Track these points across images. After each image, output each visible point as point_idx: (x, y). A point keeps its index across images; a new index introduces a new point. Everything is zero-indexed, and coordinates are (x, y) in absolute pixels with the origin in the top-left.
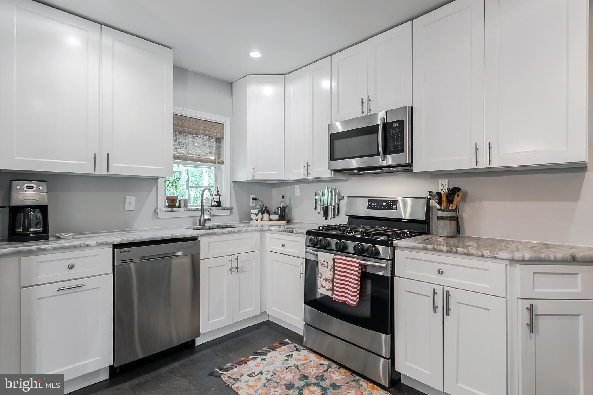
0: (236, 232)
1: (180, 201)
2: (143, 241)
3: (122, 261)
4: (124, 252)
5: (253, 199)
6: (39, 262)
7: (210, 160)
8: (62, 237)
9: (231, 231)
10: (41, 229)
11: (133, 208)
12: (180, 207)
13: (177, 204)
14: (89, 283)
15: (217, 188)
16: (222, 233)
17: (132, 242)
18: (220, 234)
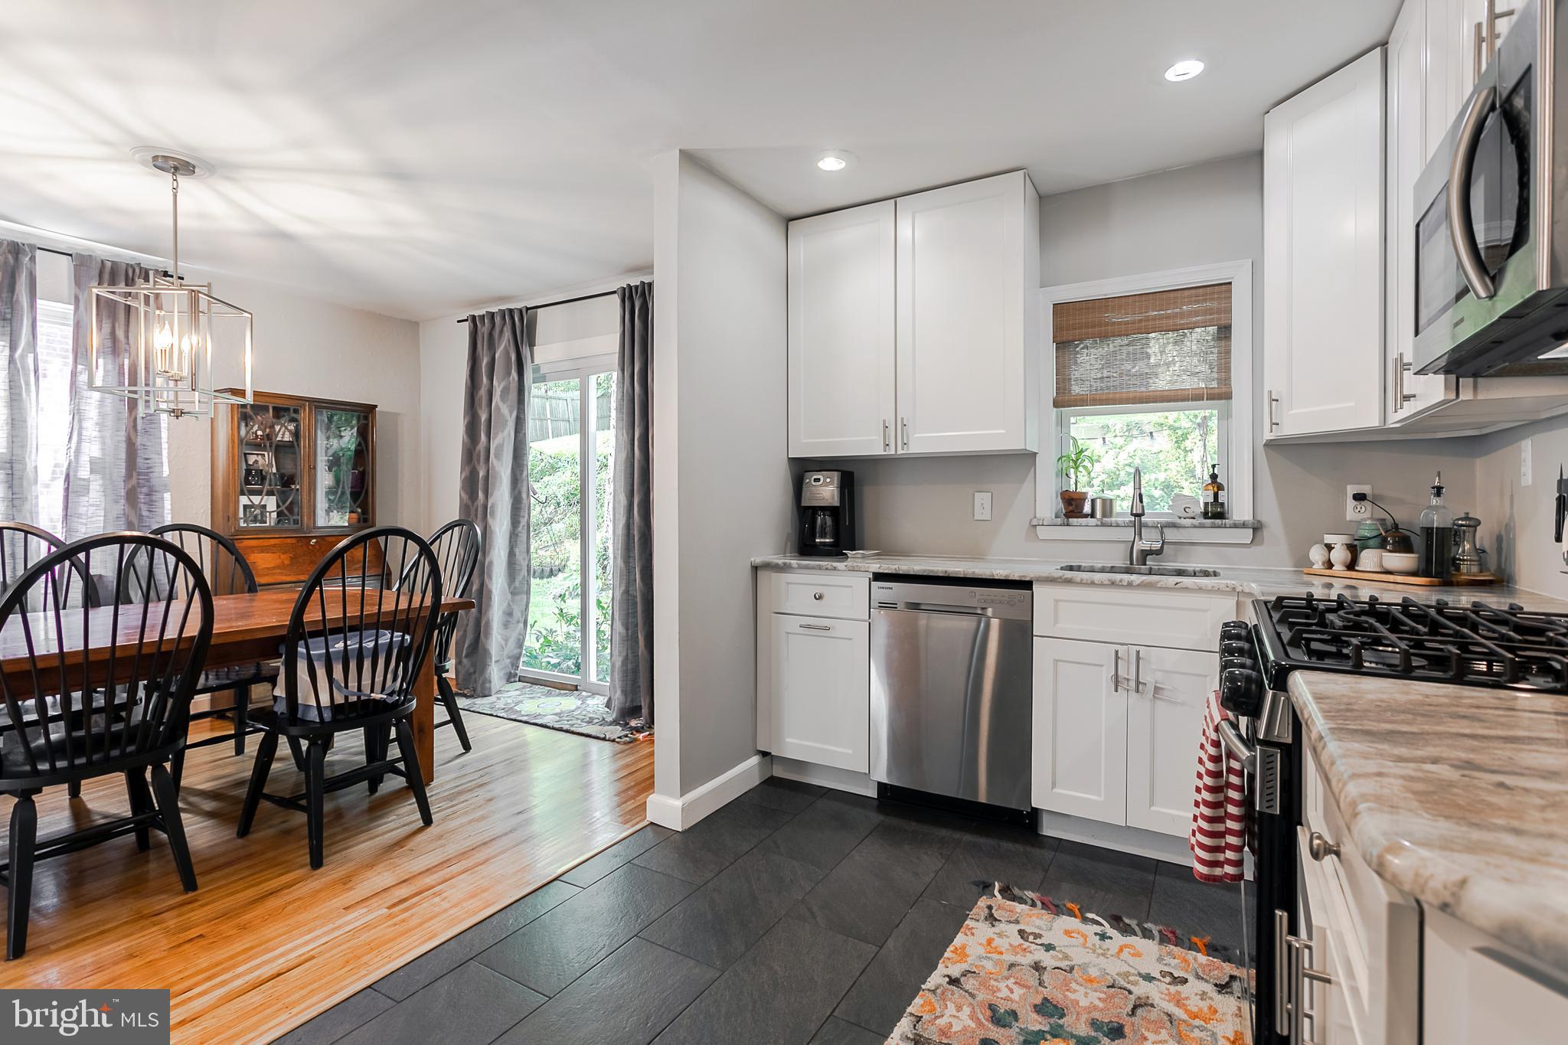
0: (1139, 585)
1: (1093, 501)
2: (912, 573)
3: (880, 603)
4: (883, 588)
5: (1359, 497)
6: (788, 583)
7: (1184, 392)
8: (849, 555)
9: (1118, 580)
10: (832, 540)
11: (987, 516)
12: (1093, 515)
13: (1087, 509)
14: (840, 628)
15: (1214, 466)
16: (1089, 582)
17: (894, 572)
18: (1082, 583)
